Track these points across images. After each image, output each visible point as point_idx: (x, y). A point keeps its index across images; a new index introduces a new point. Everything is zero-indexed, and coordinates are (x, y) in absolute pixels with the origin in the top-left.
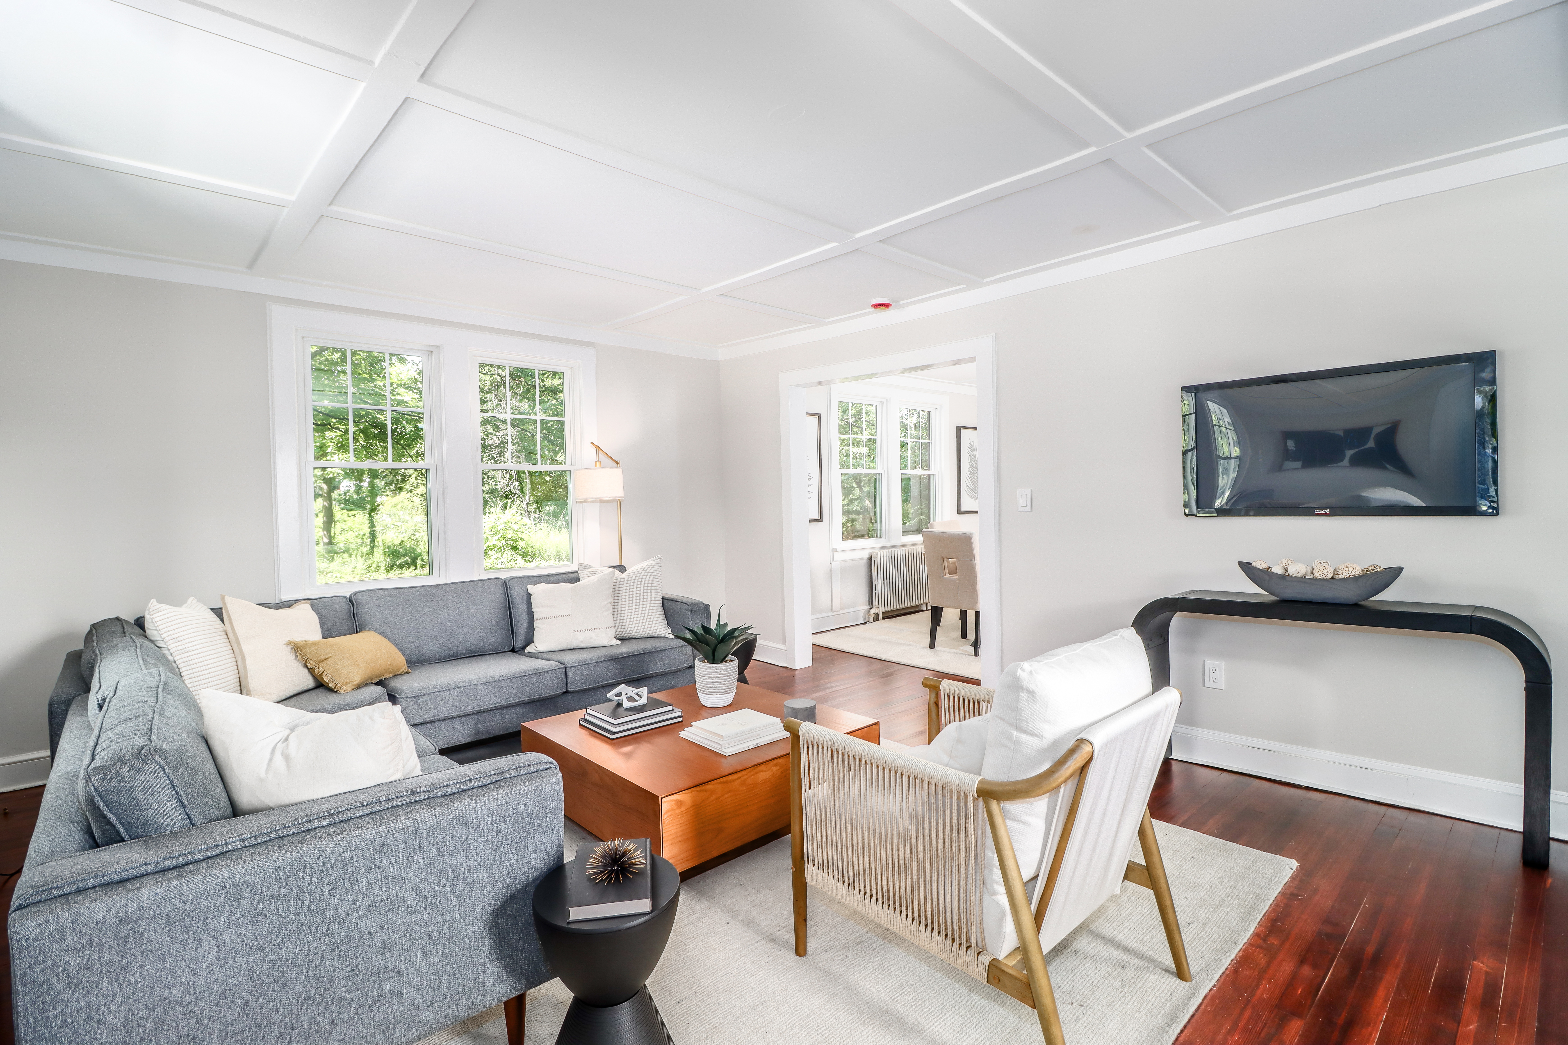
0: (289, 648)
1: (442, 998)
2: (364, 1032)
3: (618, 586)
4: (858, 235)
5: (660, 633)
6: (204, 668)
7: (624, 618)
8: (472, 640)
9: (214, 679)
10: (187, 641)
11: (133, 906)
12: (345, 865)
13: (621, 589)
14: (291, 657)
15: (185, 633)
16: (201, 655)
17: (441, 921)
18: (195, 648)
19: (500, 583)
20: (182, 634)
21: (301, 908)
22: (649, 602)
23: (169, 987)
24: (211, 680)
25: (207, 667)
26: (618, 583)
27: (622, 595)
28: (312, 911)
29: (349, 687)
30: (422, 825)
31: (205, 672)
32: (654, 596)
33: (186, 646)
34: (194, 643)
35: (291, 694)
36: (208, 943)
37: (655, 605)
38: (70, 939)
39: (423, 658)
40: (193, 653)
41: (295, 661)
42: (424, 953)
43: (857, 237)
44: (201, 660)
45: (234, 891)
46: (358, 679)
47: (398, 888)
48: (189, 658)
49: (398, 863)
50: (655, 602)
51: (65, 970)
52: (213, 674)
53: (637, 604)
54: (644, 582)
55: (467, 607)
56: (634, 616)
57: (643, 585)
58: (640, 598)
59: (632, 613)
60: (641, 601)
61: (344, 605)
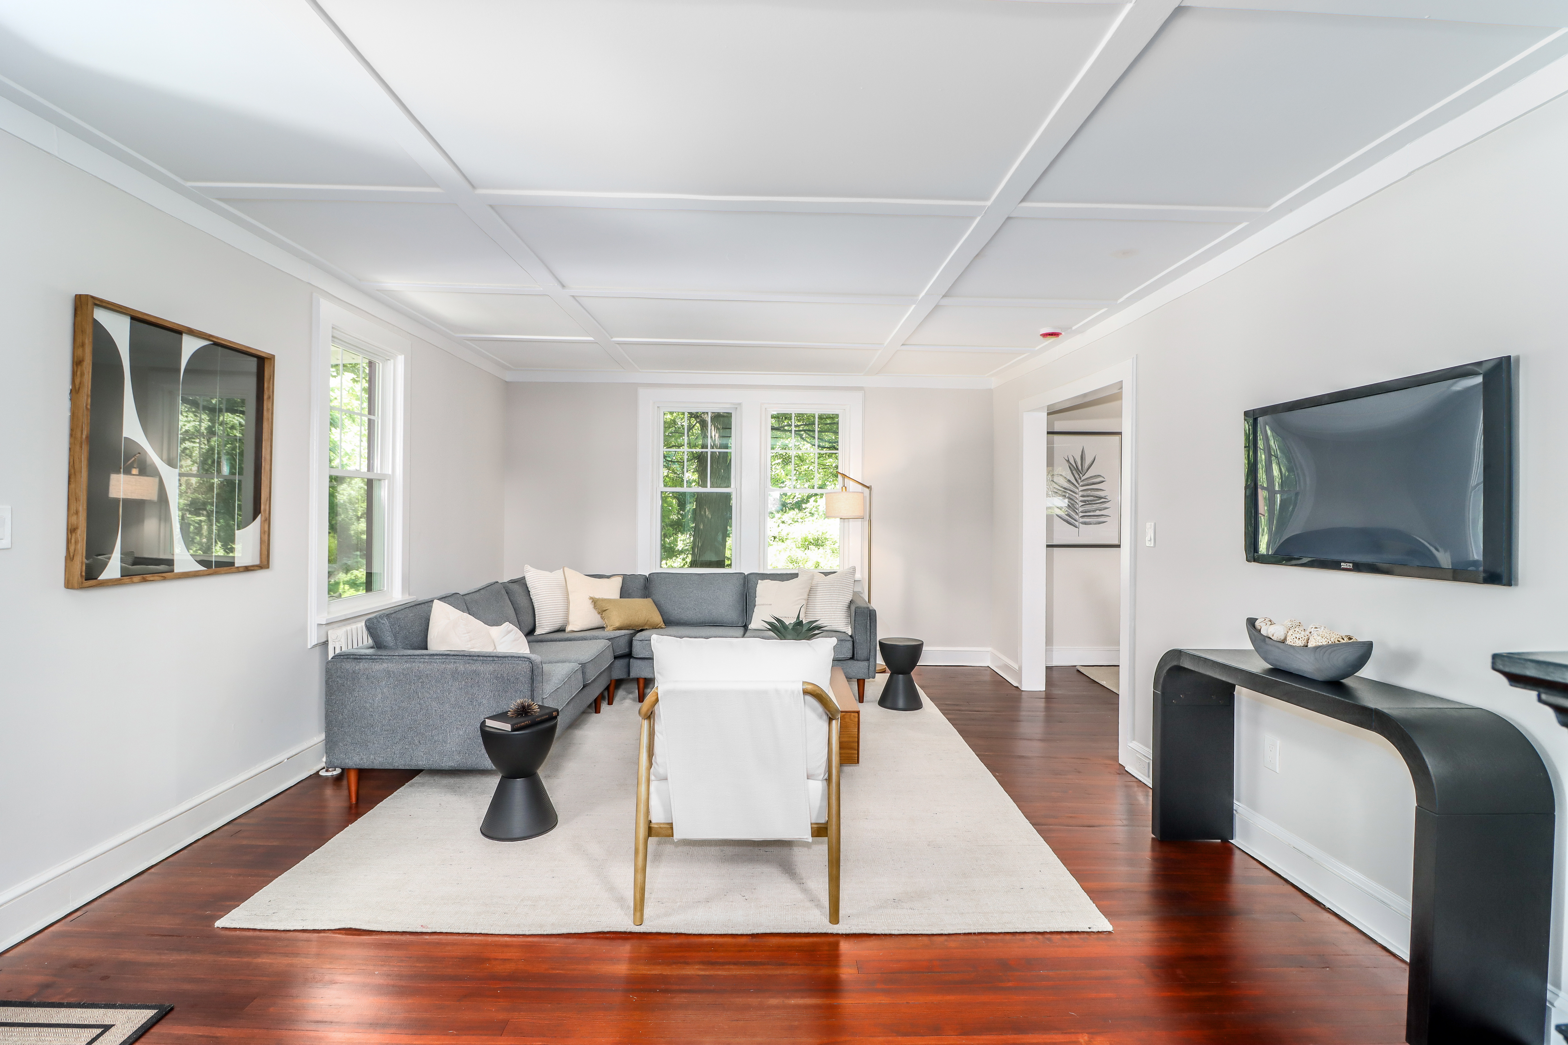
0: (591, 601)
1: (464, 753)
2: (431, 753)
3: (816, 587)
4: (921, 296)
5: (842, 629)
6: (545, 605)
7: (816, 613)
8: (714, 614)
9: (549, 611)
10: (539, 589)
11: (357, 668)
12: (427, 676)
13: (818, 590)
14: (592, 606)
15: (539, 584)
16: (545, 597)
17: (465, 716)
18: (542, 593)
19: (742, 577)
20: (537, 585)
21: (410, 688)
22: (836, 603)
23: (366, 702)
24: (547, 612)
25: (546, 604)
26: (816, 585)
27: (818, 594)
28: (414, 691)
29: (611, 628)
30: (459, 669)
31: (545, 607)
32: (840, 598)
33: (538, 592)
34: (542, 591)
35: (590, 627)
36: (378, 690)
37: (840, 605)
38: (339, 673)
39: (682, 621)
40: (541, 596)
41: (593, 609)
42: (457, 728)
43: (920, 299)
44: (544, 600)
45: (388, 673)
46: (617, 624)
47: (448, 694)
48: (539, 598)
49: (448, 683)
50: (841, 603)
51: (337, 683)
52: (549, 609)
53: (827, 603)
54: (836, 586)
55: (714, 591)
56: (824, 612)
57: (835, 589)
58: (830, 598)
59: (823, 610)
60: (830, 600)
61: (642, 580)
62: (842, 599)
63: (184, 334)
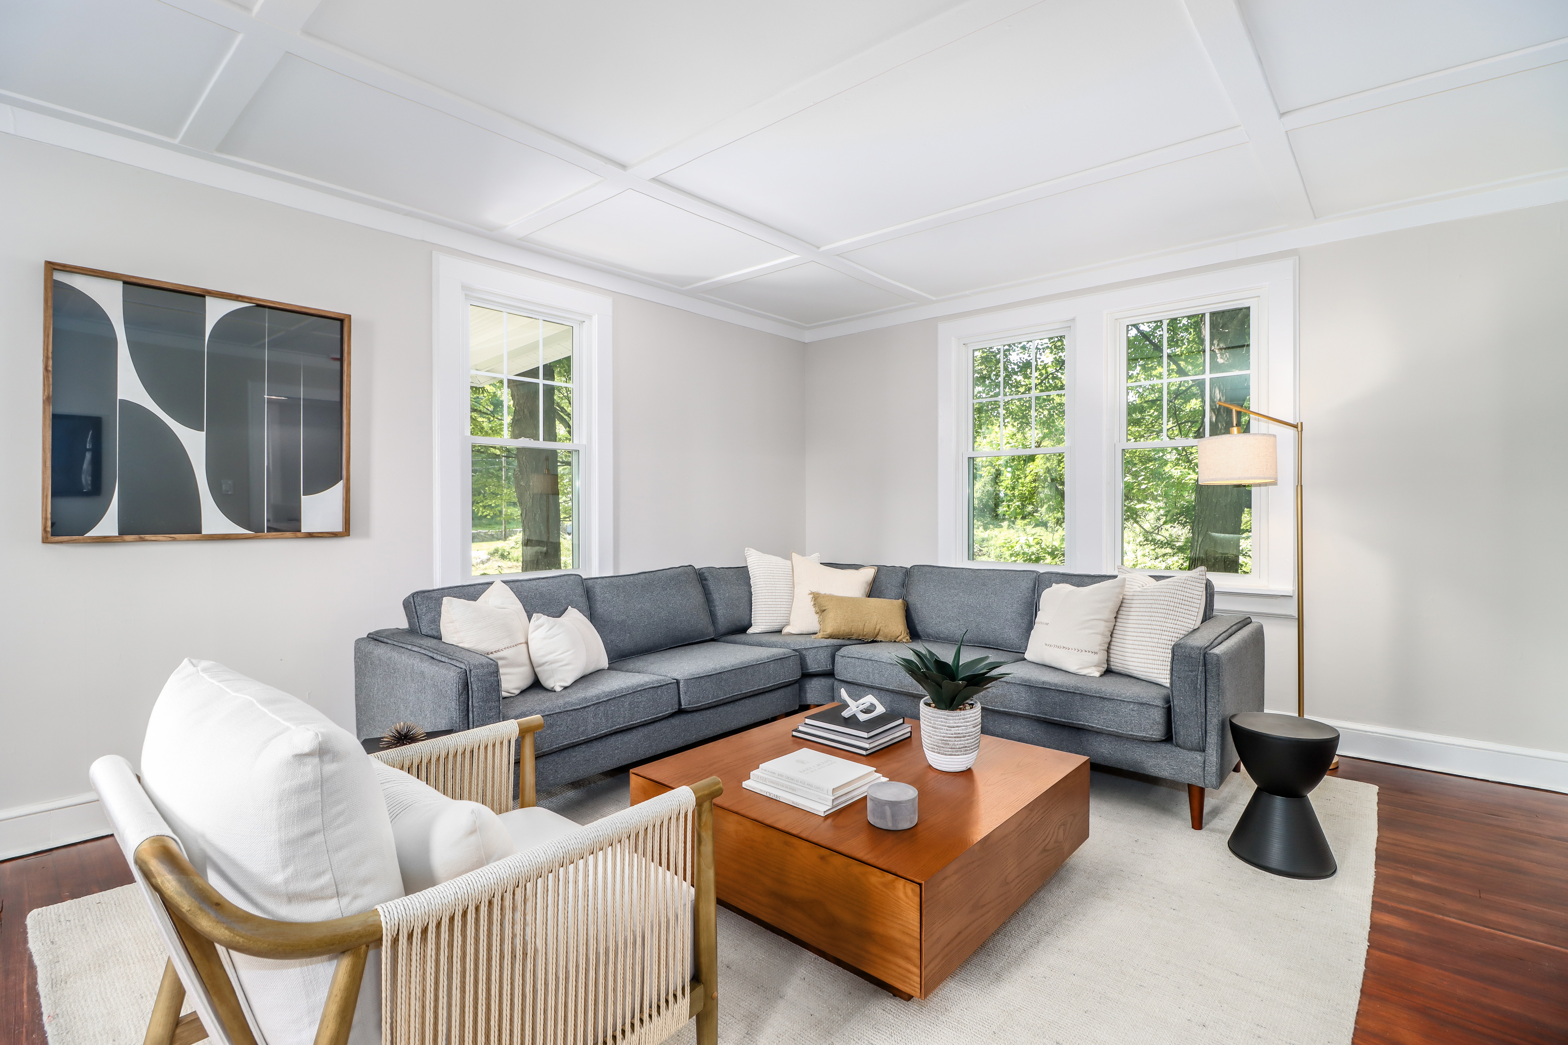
0: (811, 596)
7: (1125, 646)
14: (811, 604)
19: (1033, 576)
26: (1131, 597)
29: (821, 635)
35: (807, 632)
46: (829, 631)
53: (1143, 630)
54: (1162, 602)
55: (987, 595)
56: (1136, 647)
57: (1160, 606)
58: (1149, 622)
59: (1136, 643)
60: (1150, 627)
61: (900, 574)
62: (1172, 626)
63: (207, 297)
